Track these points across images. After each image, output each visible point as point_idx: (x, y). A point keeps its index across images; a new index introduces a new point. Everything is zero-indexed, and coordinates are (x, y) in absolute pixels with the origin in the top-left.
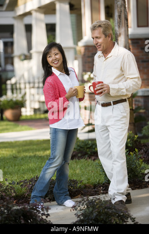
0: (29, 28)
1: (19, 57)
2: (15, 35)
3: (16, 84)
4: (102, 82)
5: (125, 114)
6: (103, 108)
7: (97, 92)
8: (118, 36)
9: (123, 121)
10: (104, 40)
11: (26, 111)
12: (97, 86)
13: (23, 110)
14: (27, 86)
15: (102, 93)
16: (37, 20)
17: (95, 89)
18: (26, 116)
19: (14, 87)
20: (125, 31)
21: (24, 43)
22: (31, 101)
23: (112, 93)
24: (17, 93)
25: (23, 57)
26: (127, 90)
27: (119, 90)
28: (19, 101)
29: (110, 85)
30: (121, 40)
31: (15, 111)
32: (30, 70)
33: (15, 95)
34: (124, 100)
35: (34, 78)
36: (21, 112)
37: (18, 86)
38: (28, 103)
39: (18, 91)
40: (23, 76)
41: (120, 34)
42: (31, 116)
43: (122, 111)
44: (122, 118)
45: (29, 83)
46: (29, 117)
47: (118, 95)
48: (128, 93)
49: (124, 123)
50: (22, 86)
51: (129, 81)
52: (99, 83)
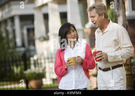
0: (46, 17)
1: (40, 39)
2: (36, 22)
3: (37, 60)
4: (101, 51)
5: (122, 77)
6: (104, 72)
7: (97, 60)
8: (117, 17)
9: (121, 83)
10: (98, 18)
11: (46, 81)
12: (97, 55)
13: (44, 80)
14: (47, 61)
15: (101, 60)
16: (53, 10)
17: (96, 57)
18: (47, 85)
19: (36, 62)
20: (123, 12)
21: (43, 28)
22: (50, 73)
23: (110, 59)
24: (38, 67)
25: (42, 39)
26: (122, 57)
27: (115, 57)
28: (41, 73)
29: (107, 53)
30: (120, 20)
31: (38, 81)
32: (48, 49)
33: (37, 69)
34: (121, 66)
35: (51, 54)
36: (42, 82)
37: (39, 61)
38: (47, 75)
39: (40, 66)
40: (43, 54)
41: (119, 15)
42: (50, 85)
43: (119, 75)
44: (120, 80)
45: (48, 58)
46: (49, 86)
47: (115, 61)
48: (123, 59)
49: (122, 85)
50: (43, 61)
51: (123, 50)
52: (99, 52)
